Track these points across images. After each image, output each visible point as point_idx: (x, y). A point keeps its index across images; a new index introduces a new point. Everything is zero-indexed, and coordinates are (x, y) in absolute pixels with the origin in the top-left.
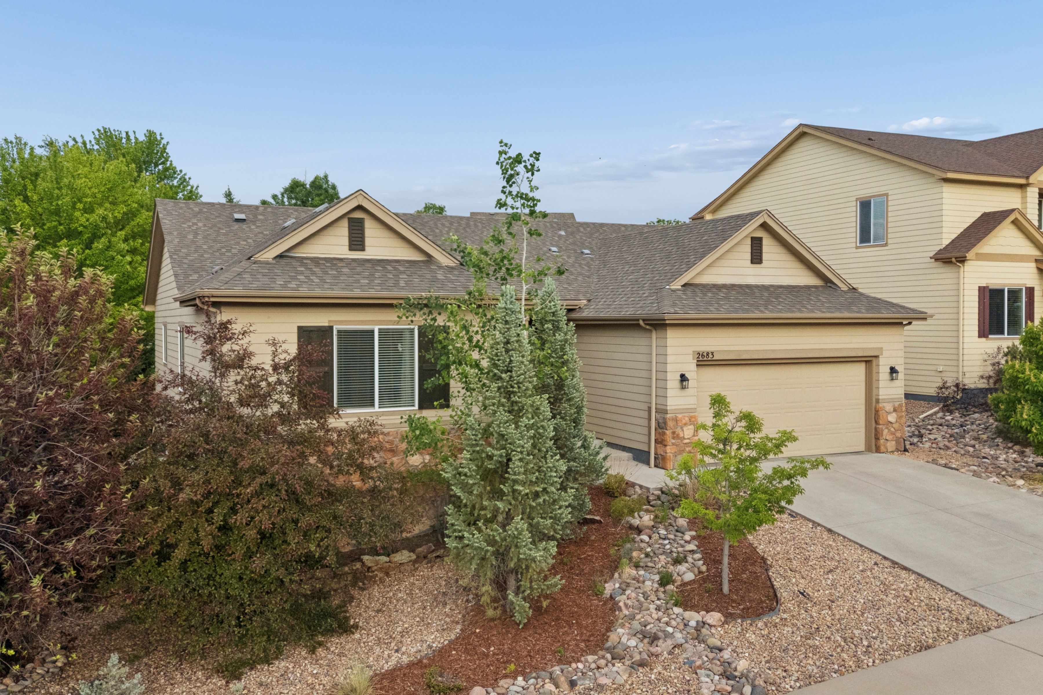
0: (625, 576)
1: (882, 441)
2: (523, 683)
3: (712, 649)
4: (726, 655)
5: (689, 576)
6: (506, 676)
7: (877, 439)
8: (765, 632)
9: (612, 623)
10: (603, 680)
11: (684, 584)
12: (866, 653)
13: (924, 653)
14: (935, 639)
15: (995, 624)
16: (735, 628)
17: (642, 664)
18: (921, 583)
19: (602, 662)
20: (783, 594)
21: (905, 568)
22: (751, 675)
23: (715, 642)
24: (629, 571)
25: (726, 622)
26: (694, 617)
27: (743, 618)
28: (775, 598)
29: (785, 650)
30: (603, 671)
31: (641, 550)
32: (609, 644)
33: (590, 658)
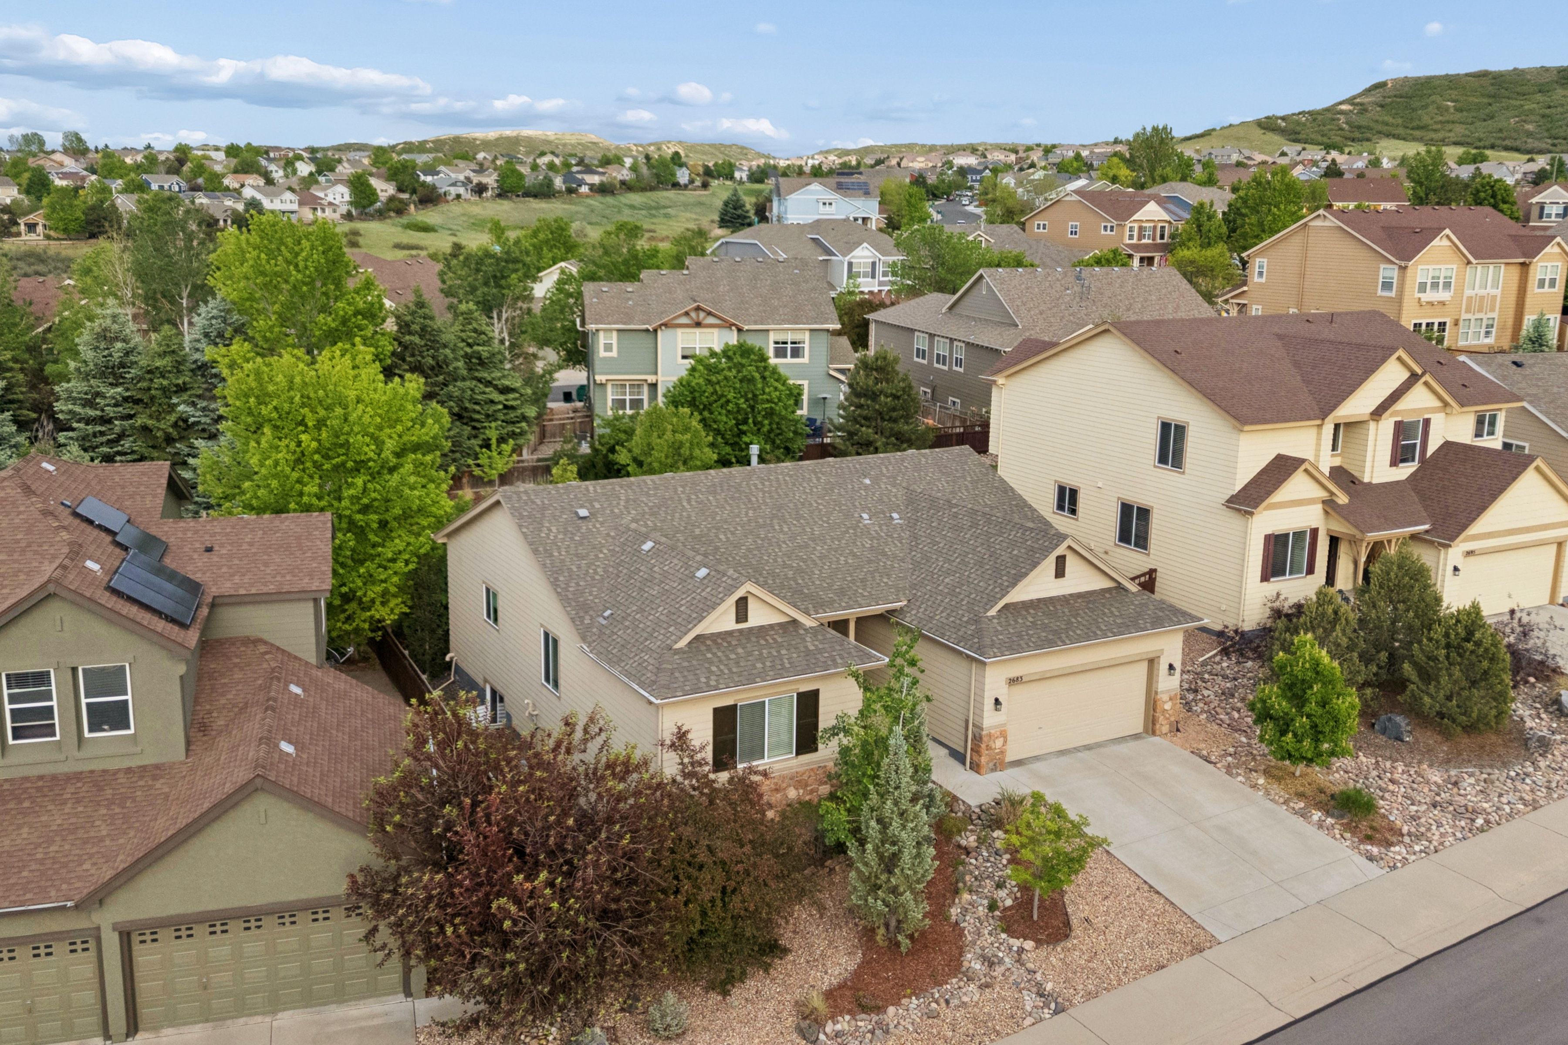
0: (963, 901)
1: (1158, 726)
2: (916, 1002)
3: (1029, 971)
4: (1039, 976)
5: (1009, 902)
6: (905, 996)
7: (1154, 724)
8: (1062, 956)
9: (961, 948)
10: (965, 999)
11: (1006, 909)
12: (1125, 973)
13: (1161, 971)
14: (1168, 960)
15: (1208, 945)
16: (1043, 952)
17: (987, 985)
18: (1167, 907)
19: (962, 984)
20: (1074, 921)
21: (1158, 892)
22: (1055, 995)
23: (1030, 966)
24: (966, 896)
25: (1037, 948)
26: (1016, 943)
27: (1048, 943)
28: (1067, 924)
29: (1075, 973)
30: (964, 990)
31: (971, 873)
32: (964, 969)
33: (954, 981)
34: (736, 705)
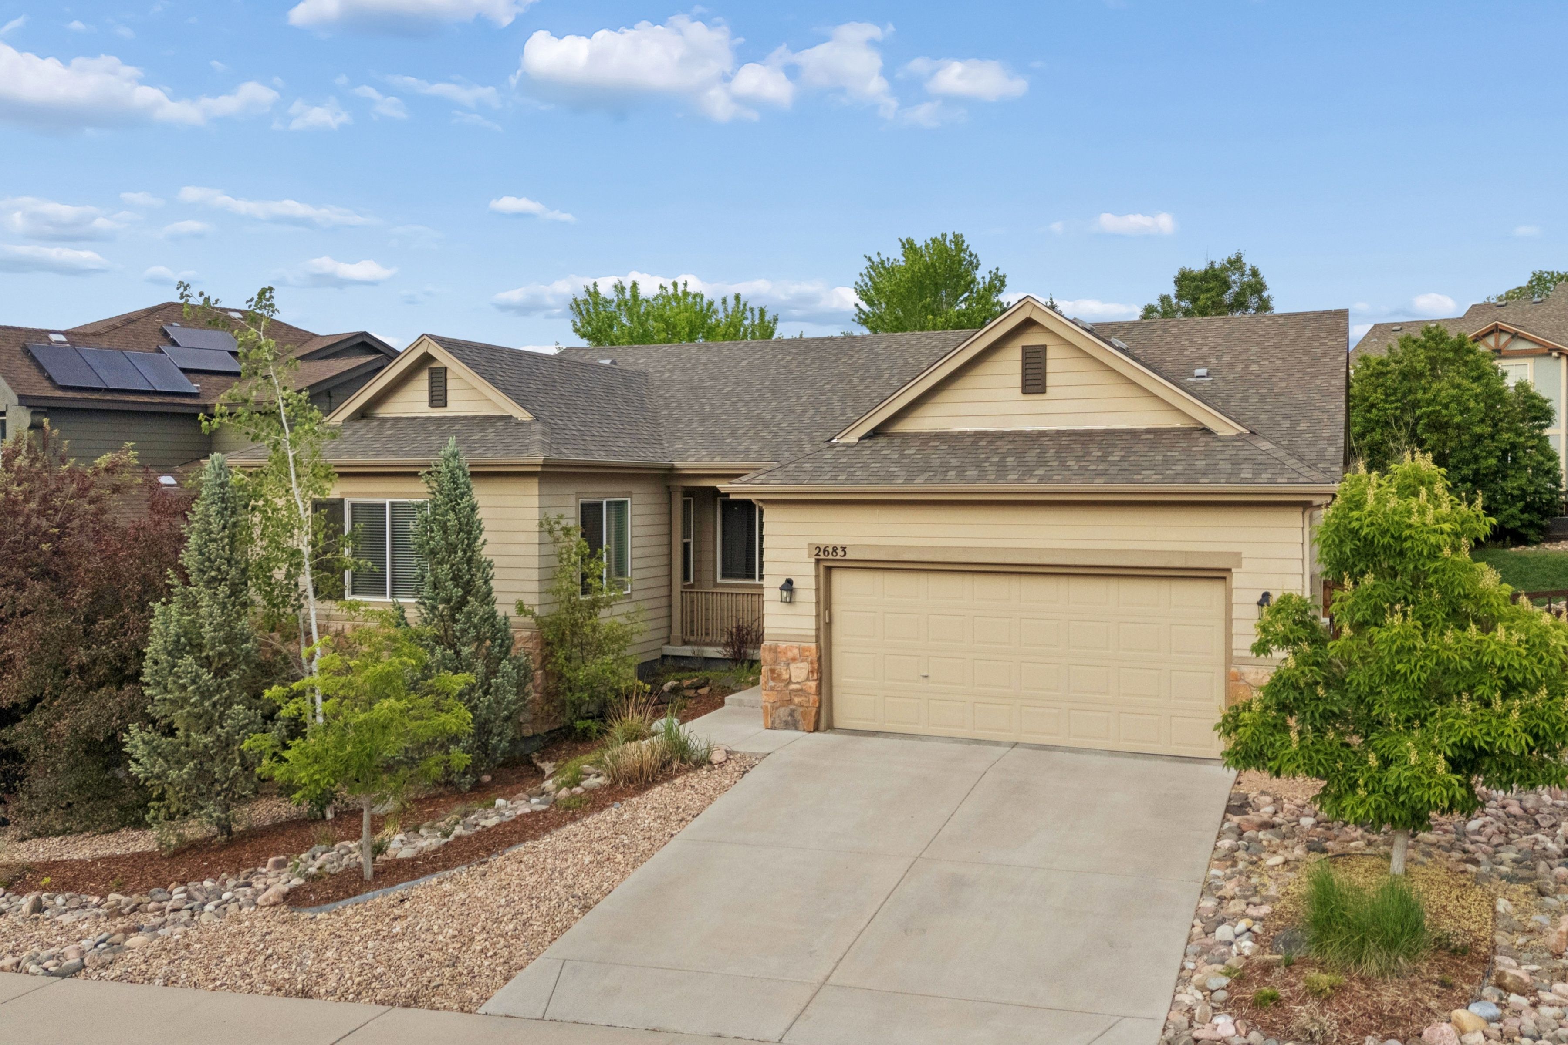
34: (342, 500)
